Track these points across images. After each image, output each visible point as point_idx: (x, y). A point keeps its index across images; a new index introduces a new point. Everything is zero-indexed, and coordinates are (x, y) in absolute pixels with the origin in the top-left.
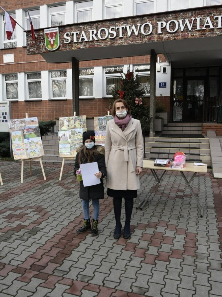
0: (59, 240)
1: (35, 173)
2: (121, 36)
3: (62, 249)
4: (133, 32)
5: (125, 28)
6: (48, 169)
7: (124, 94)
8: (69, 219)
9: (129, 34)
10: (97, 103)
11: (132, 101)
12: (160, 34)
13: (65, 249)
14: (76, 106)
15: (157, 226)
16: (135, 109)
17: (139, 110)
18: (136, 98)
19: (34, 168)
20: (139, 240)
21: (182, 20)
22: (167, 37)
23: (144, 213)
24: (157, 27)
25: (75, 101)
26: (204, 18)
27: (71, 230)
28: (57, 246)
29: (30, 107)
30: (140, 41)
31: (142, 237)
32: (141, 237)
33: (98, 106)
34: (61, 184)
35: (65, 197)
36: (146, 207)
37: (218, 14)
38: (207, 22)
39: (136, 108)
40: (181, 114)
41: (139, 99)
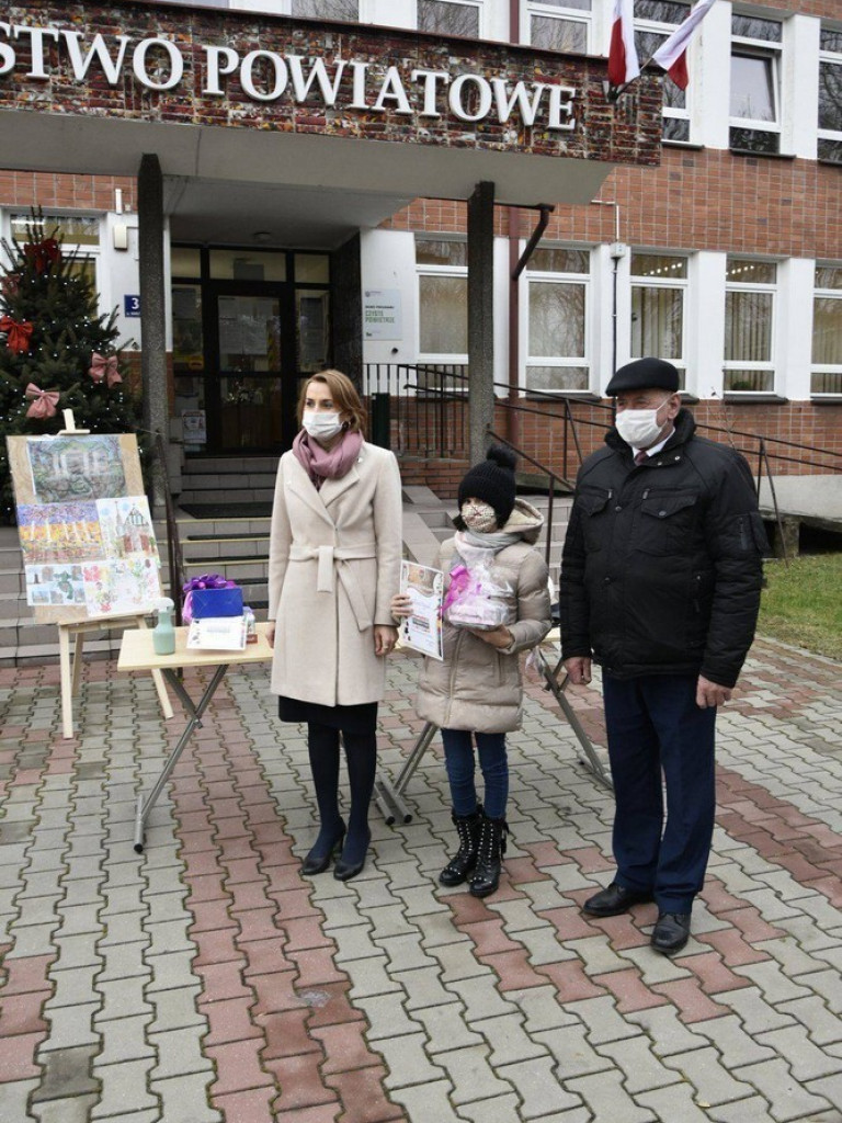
0: (265, 1070)
2: (38, 70)
4: (96, 65)
5: (56, 39)
7: (33, 334)
9: (80, 69)
11: (73, 366)
12: (213, 97)
16: (89, 401)
18: (96, 356)
21: (302, 57)
22: (243, 113)
24: (200, 66)
26: (376, 69)
27: (250, 1000)
30: (130, 112)
37: (423, 65)
38: (390, 89)
40: (200, 424)
41: (106, 358)
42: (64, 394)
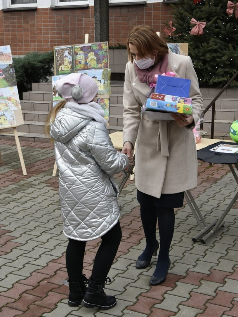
0: (21, 295)
1: (9, 159)
3: (20, 313)
6: (36, 153)
8: (50, 255)
10: (150, 14)
11: (219, 8)
13: (28, 312)
14: (101, 20)
15: (226, 280)
16: (225, 26)
17: (235, 28)
18: (229, 2)
19: (9, 150)
20: (179, 304)
23: (207, 250)
25: (99, 10)
27: (49, 276)
28: (14, 305)
29: (13, 23)
31: (189, 299)
32: (185, 299)
33: (153, 21)
34: (54, 183)
35: (54, 211)
36: (216, 239)
39: (229, 25)
41: (235, 4)
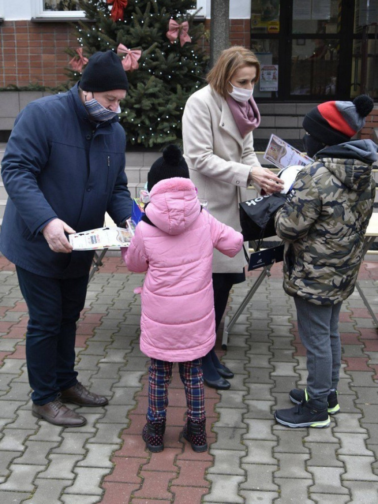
7: (129, 5)
10: (12, 37)
11: (155, 30)
18: (172, 22)
33: (16, 48)
40: (274, 76)
41: (180, 24)
42: (146, 52)
